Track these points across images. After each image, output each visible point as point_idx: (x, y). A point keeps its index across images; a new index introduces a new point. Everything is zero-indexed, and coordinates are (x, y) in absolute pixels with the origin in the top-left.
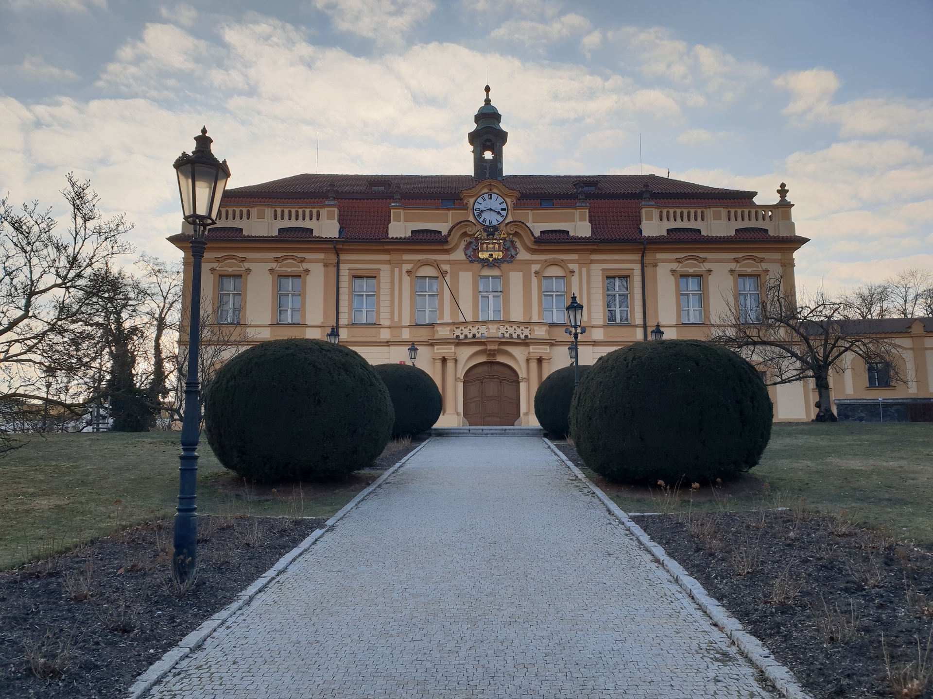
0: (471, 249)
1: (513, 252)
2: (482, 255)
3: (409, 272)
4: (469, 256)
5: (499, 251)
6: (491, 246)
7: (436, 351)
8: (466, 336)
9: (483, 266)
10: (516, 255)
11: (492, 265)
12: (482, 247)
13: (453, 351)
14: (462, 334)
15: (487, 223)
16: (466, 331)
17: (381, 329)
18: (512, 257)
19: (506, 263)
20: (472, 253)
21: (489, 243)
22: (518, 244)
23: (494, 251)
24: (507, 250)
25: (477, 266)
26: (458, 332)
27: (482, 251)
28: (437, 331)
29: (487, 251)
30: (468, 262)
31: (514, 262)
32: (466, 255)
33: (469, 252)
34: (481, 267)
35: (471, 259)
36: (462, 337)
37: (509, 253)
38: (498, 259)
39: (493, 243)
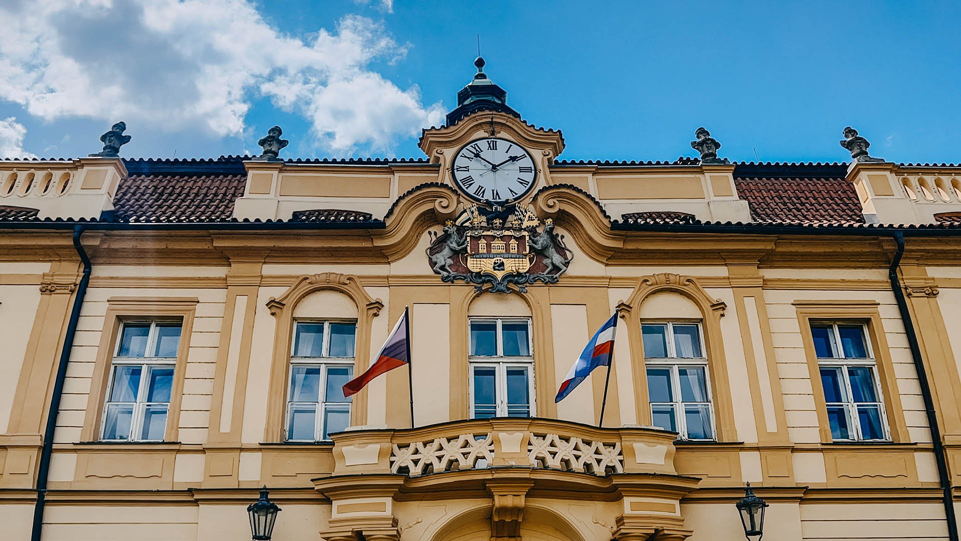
0: (446, 252)
1: (557, 259)
2: (473, 265)
3: (275, 305)
4: (443, 268)
5: (520, 255)
6: (498, 244)
7: (335, 515)
8: (427, 469)
9: (480, 293)
10: (567, 264)
11: (502, 287)
12: (476, 248)
13: (388, 513)
14: (416, 462)
15: (488, 196)
16: (428, 455)
17: (179, 456)
18: (556, 269)
19: (539, 283)
20: (450, 261)
21: (494, 237)
22: (569, 241)
23: (508, 254)
24: (540, 253)
25: (462, 292)
26: (404, 458)
27: (476, 255)
28: (343, 457)
29: (489, 255)
30: (438, 281)
31: (562, 282)
32: (433, 264)
33: (443, 258)
34: (472, 294)
35: (445, 274)
36: (415, 471)
37: (547, 261)
38: (519, 274)
39: (502, 238)
